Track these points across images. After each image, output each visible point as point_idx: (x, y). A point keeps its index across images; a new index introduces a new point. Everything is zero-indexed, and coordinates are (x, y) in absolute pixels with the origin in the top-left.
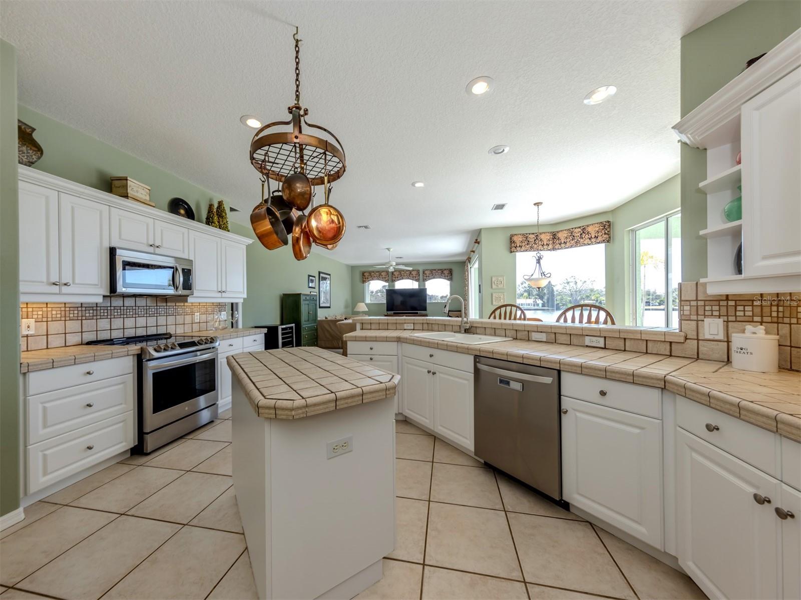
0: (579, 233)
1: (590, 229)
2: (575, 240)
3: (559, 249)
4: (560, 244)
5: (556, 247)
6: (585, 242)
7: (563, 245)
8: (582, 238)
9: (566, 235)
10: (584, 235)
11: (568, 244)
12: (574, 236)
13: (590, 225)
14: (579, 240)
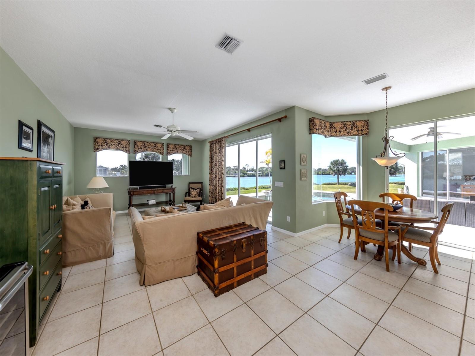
0: (350, 126)
1: (358, 124)
2: (347, 131)
3: (334, 136)
4: (336, 132)
5: (333, 134)
6: (355, 133)
7: (338, 134)
8: (352, 130)
9: (340, 126)
10: (354, 127)
11: (342, 133)
12: (346, 128)
13: (358, 121)
14: (350, 131)
